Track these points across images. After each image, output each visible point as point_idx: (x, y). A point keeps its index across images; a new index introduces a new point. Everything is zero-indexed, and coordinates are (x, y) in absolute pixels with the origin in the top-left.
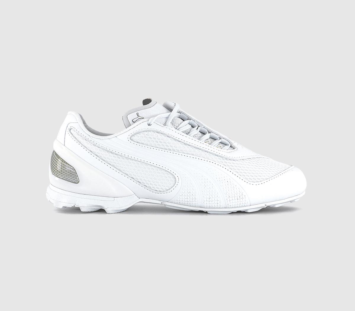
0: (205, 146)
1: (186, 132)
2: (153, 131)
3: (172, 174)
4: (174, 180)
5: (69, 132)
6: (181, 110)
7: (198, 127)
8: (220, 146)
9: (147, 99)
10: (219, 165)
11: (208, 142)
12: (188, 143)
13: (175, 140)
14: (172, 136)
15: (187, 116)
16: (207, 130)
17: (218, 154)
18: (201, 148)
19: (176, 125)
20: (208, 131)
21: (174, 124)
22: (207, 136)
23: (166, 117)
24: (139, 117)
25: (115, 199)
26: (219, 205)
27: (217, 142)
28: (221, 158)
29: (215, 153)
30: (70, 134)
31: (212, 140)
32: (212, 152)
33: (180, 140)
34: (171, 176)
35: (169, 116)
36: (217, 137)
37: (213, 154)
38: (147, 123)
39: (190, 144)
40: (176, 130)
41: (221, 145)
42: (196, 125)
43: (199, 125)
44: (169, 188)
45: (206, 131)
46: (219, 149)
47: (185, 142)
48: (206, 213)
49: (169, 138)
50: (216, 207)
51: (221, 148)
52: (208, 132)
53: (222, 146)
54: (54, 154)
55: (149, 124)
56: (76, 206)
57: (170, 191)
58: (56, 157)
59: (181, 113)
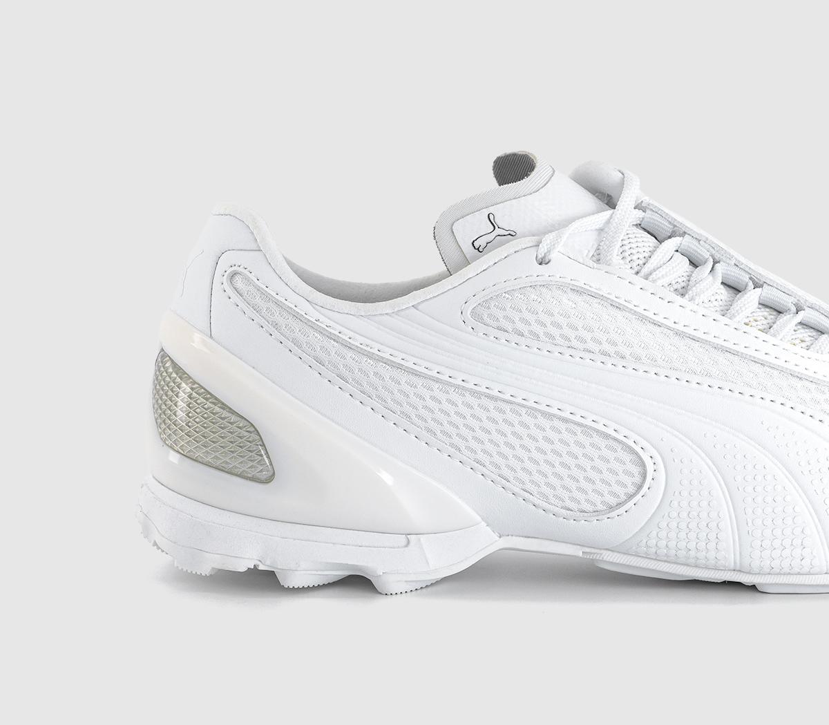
0: (755, 342)
1: (676, 287)
2: (560, 287)
3: (630, 447)
4: (636, 470)
5: (226, 286)
6: (646, 199)
7: (715, 262)
8: (801, 336)
9: (514, 155)
10: (809, 412)
11: (754, 324)
12: (690, 331)
13: (643, 318)
14: (631, 306)
15: (670, 223)
16: (748, 276)
17: (800, 370)
18: (740, 349)
19: (635, 258)
20: (751, 278)
21: (626, 254)
22: (752, 297)
23: (597, 227)
24: (498, 231)
25: (408, 542)
26: (806, 562)
27: (788, 323)
28: (814, 386)
29: (790, 366)
30: (230, 291)
31: (766, 312)
32: (780, 363)
33: (659, 319)
34: (627, 457)
35: (608, 222)
36: (788, 302)
37: (782, 370)
38: (532, 253)
39: (699, 334)
40: (639, 280)
41: (805, 334)
42: (707, 255)
43: (717, 256)
44: (619, 501)
45: (746, 278)
46: (797, 349)
47: (680, 327)
48: (753, 588)
49: (619, 314)
50: (796, 570)
51: (804, 345)
52: (751, 285)
53: (808, 339)
54: (167, 365)
55: (540, 256)
56: (261, 567)
57: (621, 510)
58: (174, 375)
59: (648, 211)
